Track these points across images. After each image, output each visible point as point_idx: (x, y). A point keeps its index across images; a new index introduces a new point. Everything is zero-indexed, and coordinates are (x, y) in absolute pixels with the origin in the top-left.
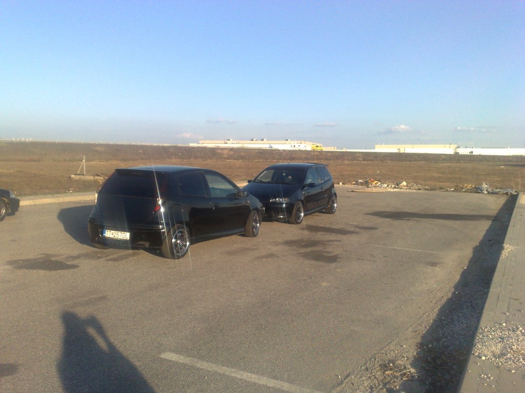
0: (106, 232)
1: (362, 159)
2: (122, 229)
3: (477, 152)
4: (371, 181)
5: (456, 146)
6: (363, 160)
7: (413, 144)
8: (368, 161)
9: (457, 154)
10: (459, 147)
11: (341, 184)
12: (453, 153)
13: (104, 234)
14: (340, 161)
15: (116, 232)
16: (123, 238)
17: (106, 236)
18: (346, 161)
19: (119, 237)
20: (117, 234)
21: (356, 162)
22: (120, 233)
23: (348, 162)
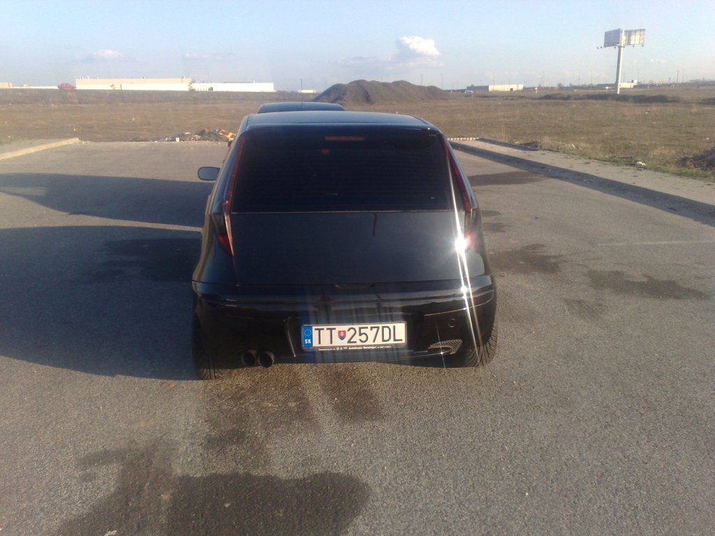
0: (315, 334)
2: (380, 315)
3: (219, 87)
4: (223, 133)
5: (190, 80)
7: (132, 78)
9: (192, 91)
10: (193, 82)
11: (178, 139)
12: (188, 90)
13: (308, 341)
14: (41, 105)
15: (357, 327)
16: (383, 341)
17: (315, 344)
18: (52, 105)
19: (370, 342)
20: (361, 334)
21: (69, 105)
22: (372, 328)
23: (56, 106)
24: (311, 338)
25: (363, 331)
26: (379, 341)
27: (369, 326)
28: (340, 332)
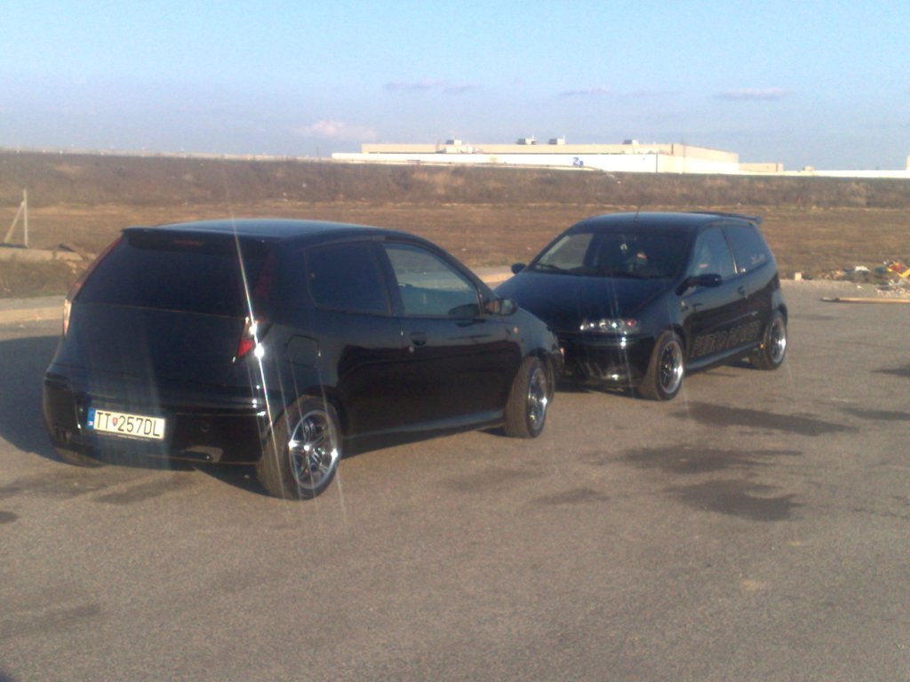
0: (97, 416)
1: (863, 201)
2: (144, 409)
4: (895, 268)
6: (869, 204)
8: (883, 206)
11: (798, 276)
13: (91, 423)
14: (793, 208)
15: (127, 416)
16: (145, 433)
17: (96, 427)
18: (814, 207)
19: (134, 433)
20: (128, 423)
21: (846, 208)
22: (138, 419)
23: (821, 210)
24: (93, 420)
25: (131, 421)
26: (141, 434)
27: (136, 417)
28: (114, 419)
